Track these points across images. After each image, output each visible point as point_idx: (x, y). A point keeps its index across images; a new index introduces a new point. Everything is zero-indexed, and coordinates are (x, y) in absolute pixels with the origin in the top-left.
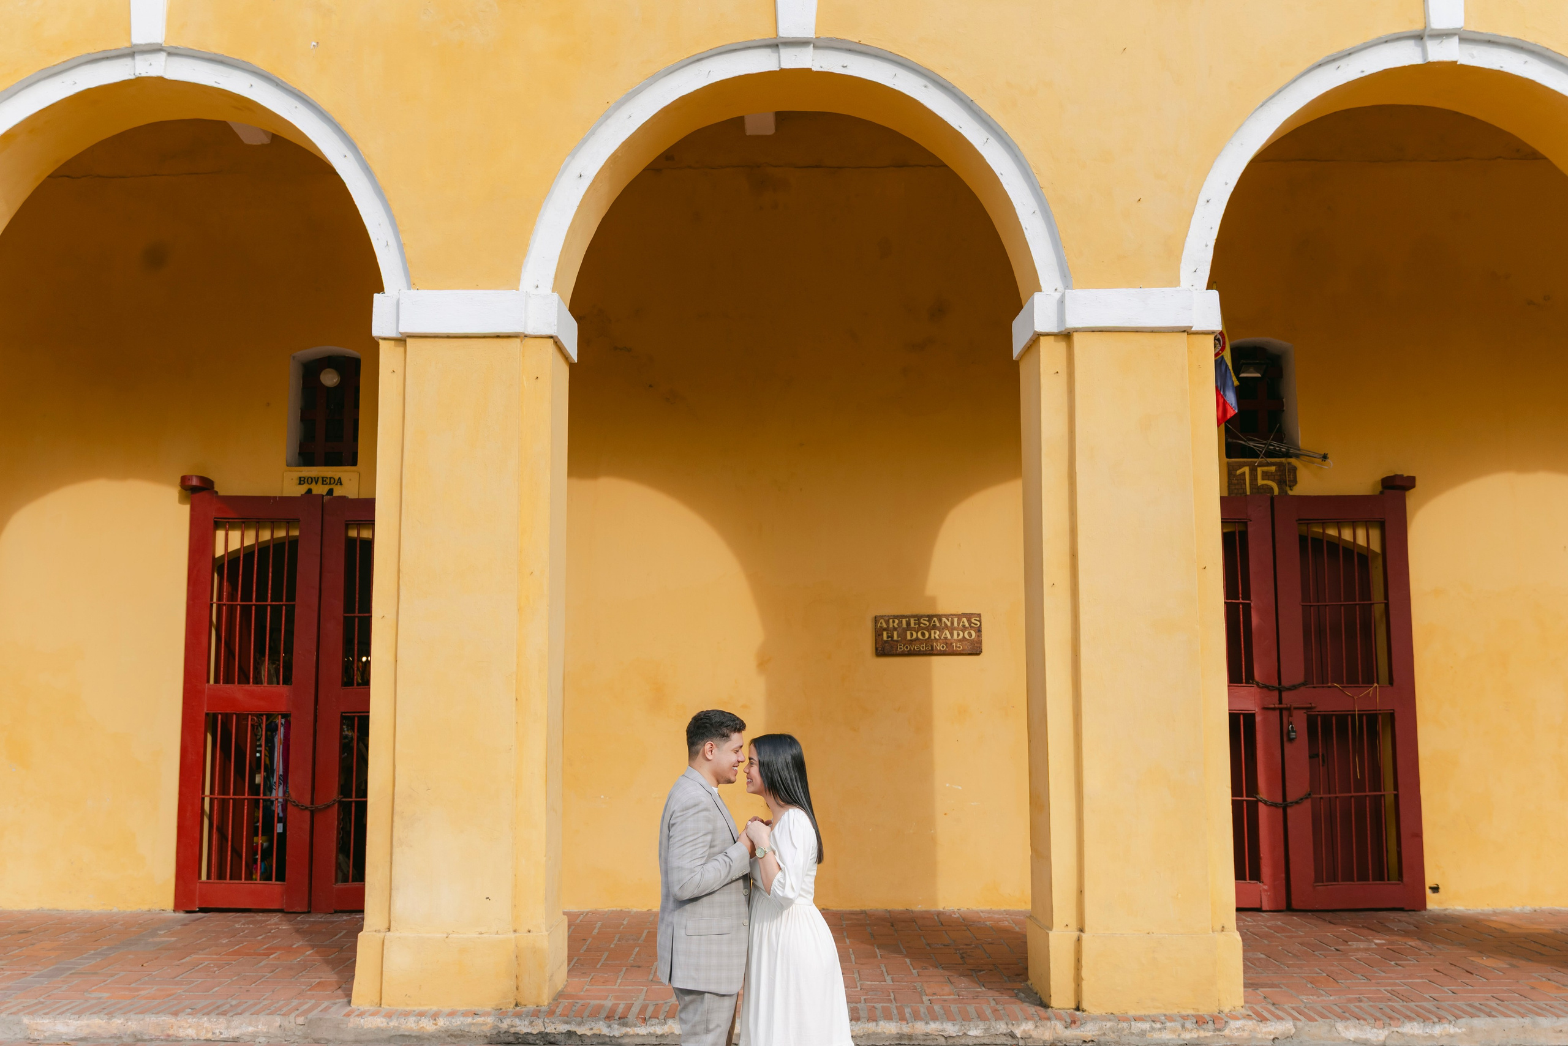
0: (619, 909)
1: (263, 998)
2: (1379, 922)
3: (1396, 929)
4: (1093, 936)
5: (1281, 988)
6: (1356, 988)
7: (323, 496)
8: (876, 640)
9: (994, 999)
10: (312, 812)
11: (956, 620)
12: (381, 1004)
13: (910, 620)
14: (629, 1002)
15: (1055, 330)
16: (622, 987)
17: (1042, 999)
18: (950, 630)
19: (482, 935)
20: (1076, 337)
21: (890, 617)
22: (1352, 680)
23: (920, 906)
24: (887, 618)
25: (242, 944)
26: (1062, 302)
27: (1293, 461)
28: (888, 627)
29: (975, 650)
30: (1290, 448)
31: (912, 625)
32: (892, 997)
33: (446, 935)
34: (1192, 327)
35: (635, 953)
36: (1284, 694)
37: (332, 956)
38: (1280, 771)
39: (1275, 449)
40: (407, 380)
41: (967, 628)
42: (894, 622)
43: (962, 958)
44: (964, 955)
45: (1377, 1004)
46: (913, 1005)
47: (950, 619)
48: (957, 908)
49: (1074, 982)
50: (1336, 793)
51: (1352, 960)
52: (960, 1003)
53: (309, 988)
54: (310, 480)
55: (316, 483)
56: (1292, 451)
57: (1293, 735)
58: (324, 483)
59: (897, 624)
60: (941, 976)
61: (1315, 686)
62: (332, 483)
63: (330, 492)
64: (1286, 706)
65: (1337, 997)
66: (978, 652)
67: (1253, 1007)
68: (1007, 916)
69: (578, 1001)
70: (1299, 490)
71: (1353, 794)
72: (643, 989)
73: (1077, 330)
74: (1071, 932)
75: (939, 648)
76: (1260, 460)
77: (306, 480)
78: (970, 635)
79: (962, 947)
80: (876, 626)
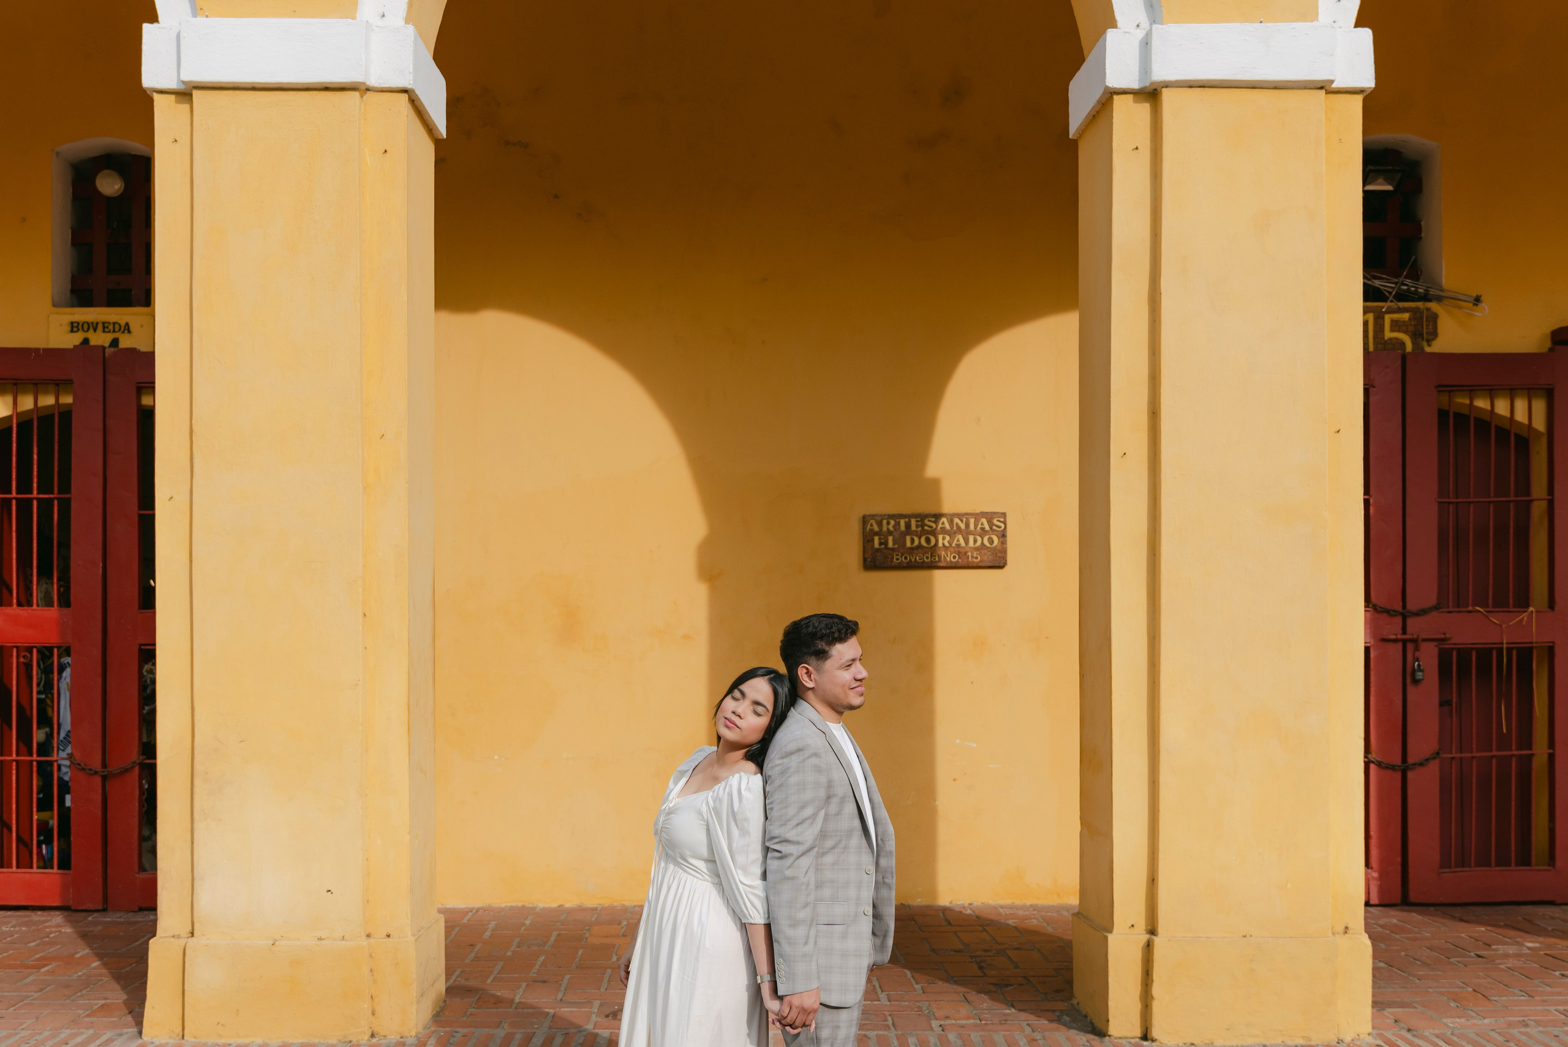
0: (520, 904)
1: (21, 1027)
2: (1525, 919)
3: (1550, 929)
4: (1169, 940)
5: (1416, 1008)
6: (1517, 1008)
7: (104, 348)
8: (864, 547)
9: (1028, 1025)
10: (104, 778)
11: (972, 521)
12: (183, 1036)
13: (910, 521)
14: (529, 1031)
15: (1135, 85)
16: (520, 1010)
17: (1095, 1024)
18: (964, 535)
19: (322, 942)
20: (1166, 95)
21: (883, 517)
22: (1500, 603)
23: (919, 900)
24: (879, 518)
25: (6, 952)
26: (1146, 43)
27: (1433, 306)
28: (881, 530)
29: (998, 563)
30: (1430, 288)
31: (913, 528)
32: (890, 1022)
33: (272, 942)
34: (1332, 82)
35: (539, 963)
36: (1410, 622)
37: (128, 969)
38: (1400, 723)
39: (1409, 289)
40: (195, 152)
41: (987, 531)
42: (888, 523)
43: (981, 968)
44: (982, 964)
45: (1550, 1029)
46: (919, 1032)
47: (964, 520)
48: (970, 902)
49: (1141, 1001)
50: (1472, 752)
51: (1503, 970)
52: (983, 1030)
53: (88, 1012)
54: (86, 326)
55: (95, 330)
56: (1432, 292)
57: (1419, 675)
58: (106, 330)
59: (893, 527)
60: (955, 992)
61: (1451, 609)
62: (117, 330)
63: (115, 343)
64: (1411, 637)
65: (1492, 1020)
66: (1001, 564)
67: (1381, 1034)
68: (1035, 912)
69: (458, 1030)
70: (1439, 346)
71: (1495, 753)
73: (1167, 85)
74: (1138, 934)
75: (948, 559)
76: (1389, 304)
77: (80, 327)
78: (991, 541)
79: (979, 953)
80: (864, 528)
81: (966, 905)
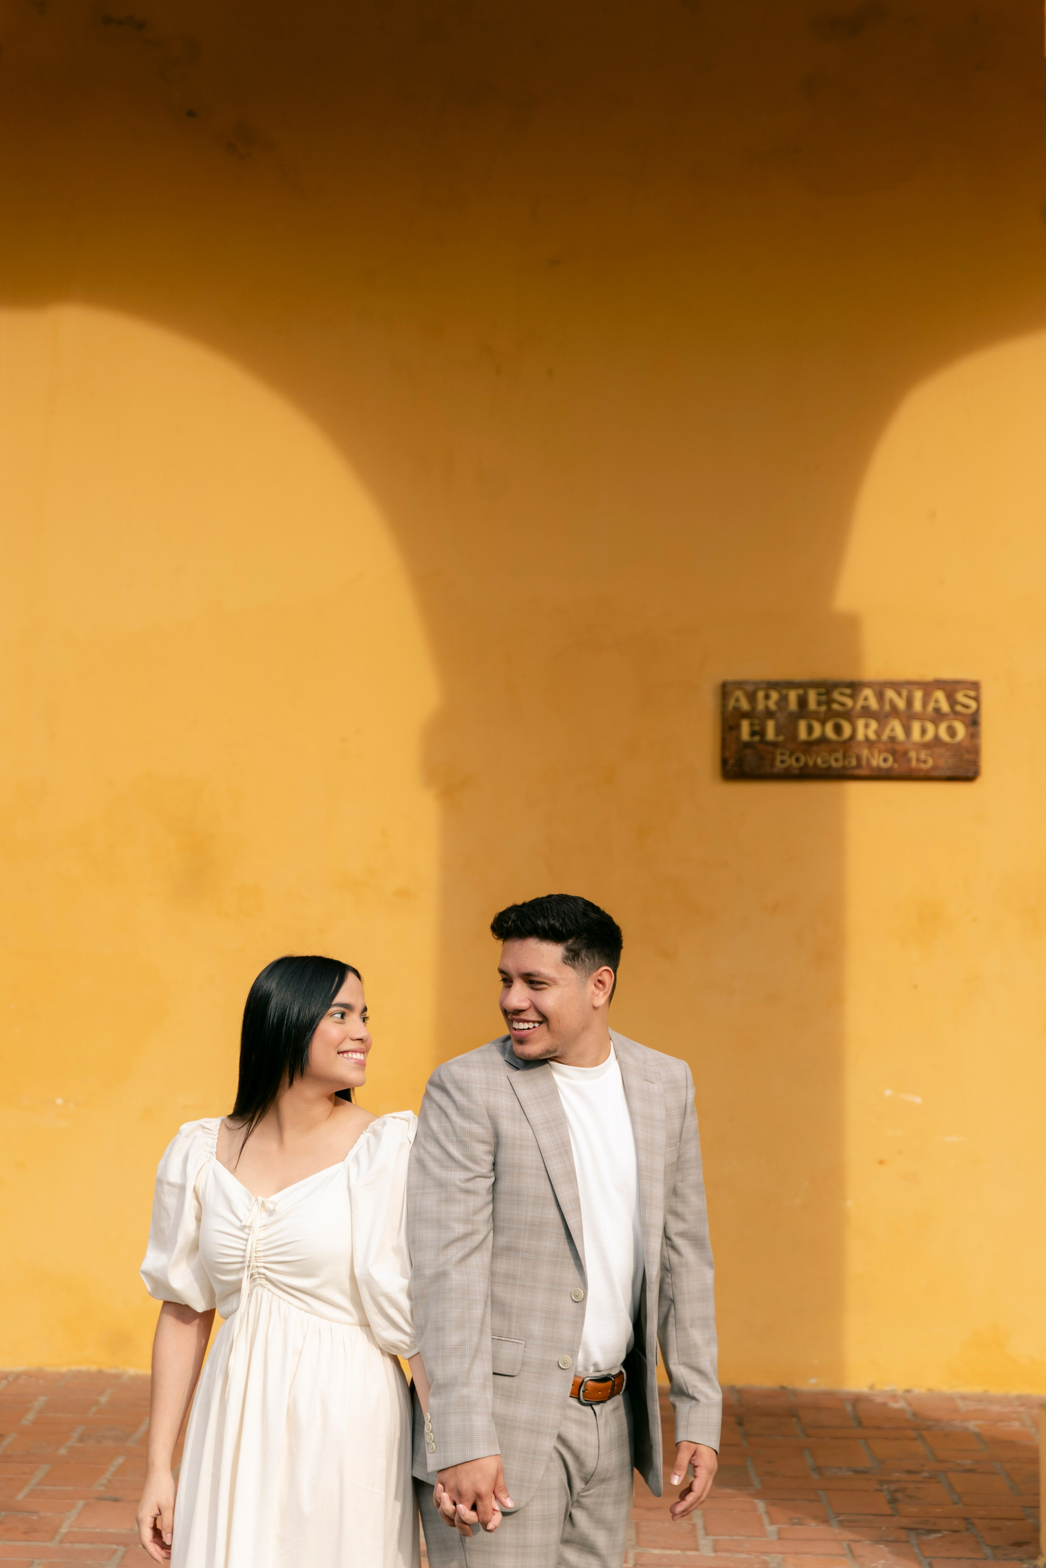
0: (94, 1368)
8: (724, 738)
11: (918, 695)
13: (807, 693)
16: (68, 1545)
18: (905, 719)
21: (758, 685)
23: (813, 1381)
24: (750, 688)
28: (754, 708)
29: (965, 770)
31: (812, 705)
35: (112, 1469)
41: (945, 714)
42: (767, 697)
43: (893, 1501)
44: (899, 1495)
47: (905, 692)
59: (777, 703)
66: (970, 774)
68: (1022, 1409)
72: (115, 1552)
75: (875, 763)
78: (952, 732)
79: (897, 1475)
80: (724, 705)
81: (900, 1392)
